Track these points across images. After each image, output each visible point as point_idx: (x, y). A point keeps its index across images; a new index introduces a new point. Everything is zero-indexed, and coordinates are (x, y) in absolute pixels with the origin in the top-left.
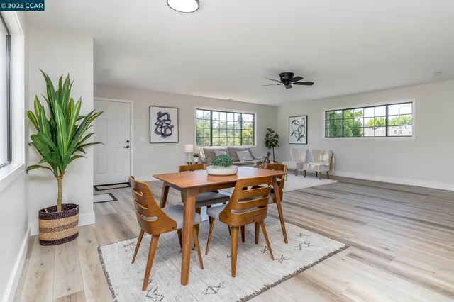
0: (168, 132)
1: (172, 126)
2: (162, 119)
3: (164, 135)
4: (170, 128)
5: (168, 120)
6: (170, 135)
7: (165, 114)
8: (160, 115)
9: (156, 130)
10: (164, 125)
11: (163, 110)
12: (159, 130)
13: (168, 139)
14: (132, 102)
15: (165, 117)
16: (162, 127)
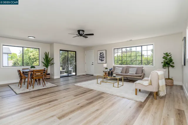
0: (103, 59)
1: (104, 57)
2: (101, 55)
3: (102, 60)
4: (104, 58)
5: (103, 55)
6: (104, 60)
7: (102, 53)
8: (101, 53)
9: (99, 59)
10: (102, 57)
11: (101, 52)
12: (100, 59)
13: (103, 62)
14: (94, 51)
15: (102, 54)
16: (101, 58)
